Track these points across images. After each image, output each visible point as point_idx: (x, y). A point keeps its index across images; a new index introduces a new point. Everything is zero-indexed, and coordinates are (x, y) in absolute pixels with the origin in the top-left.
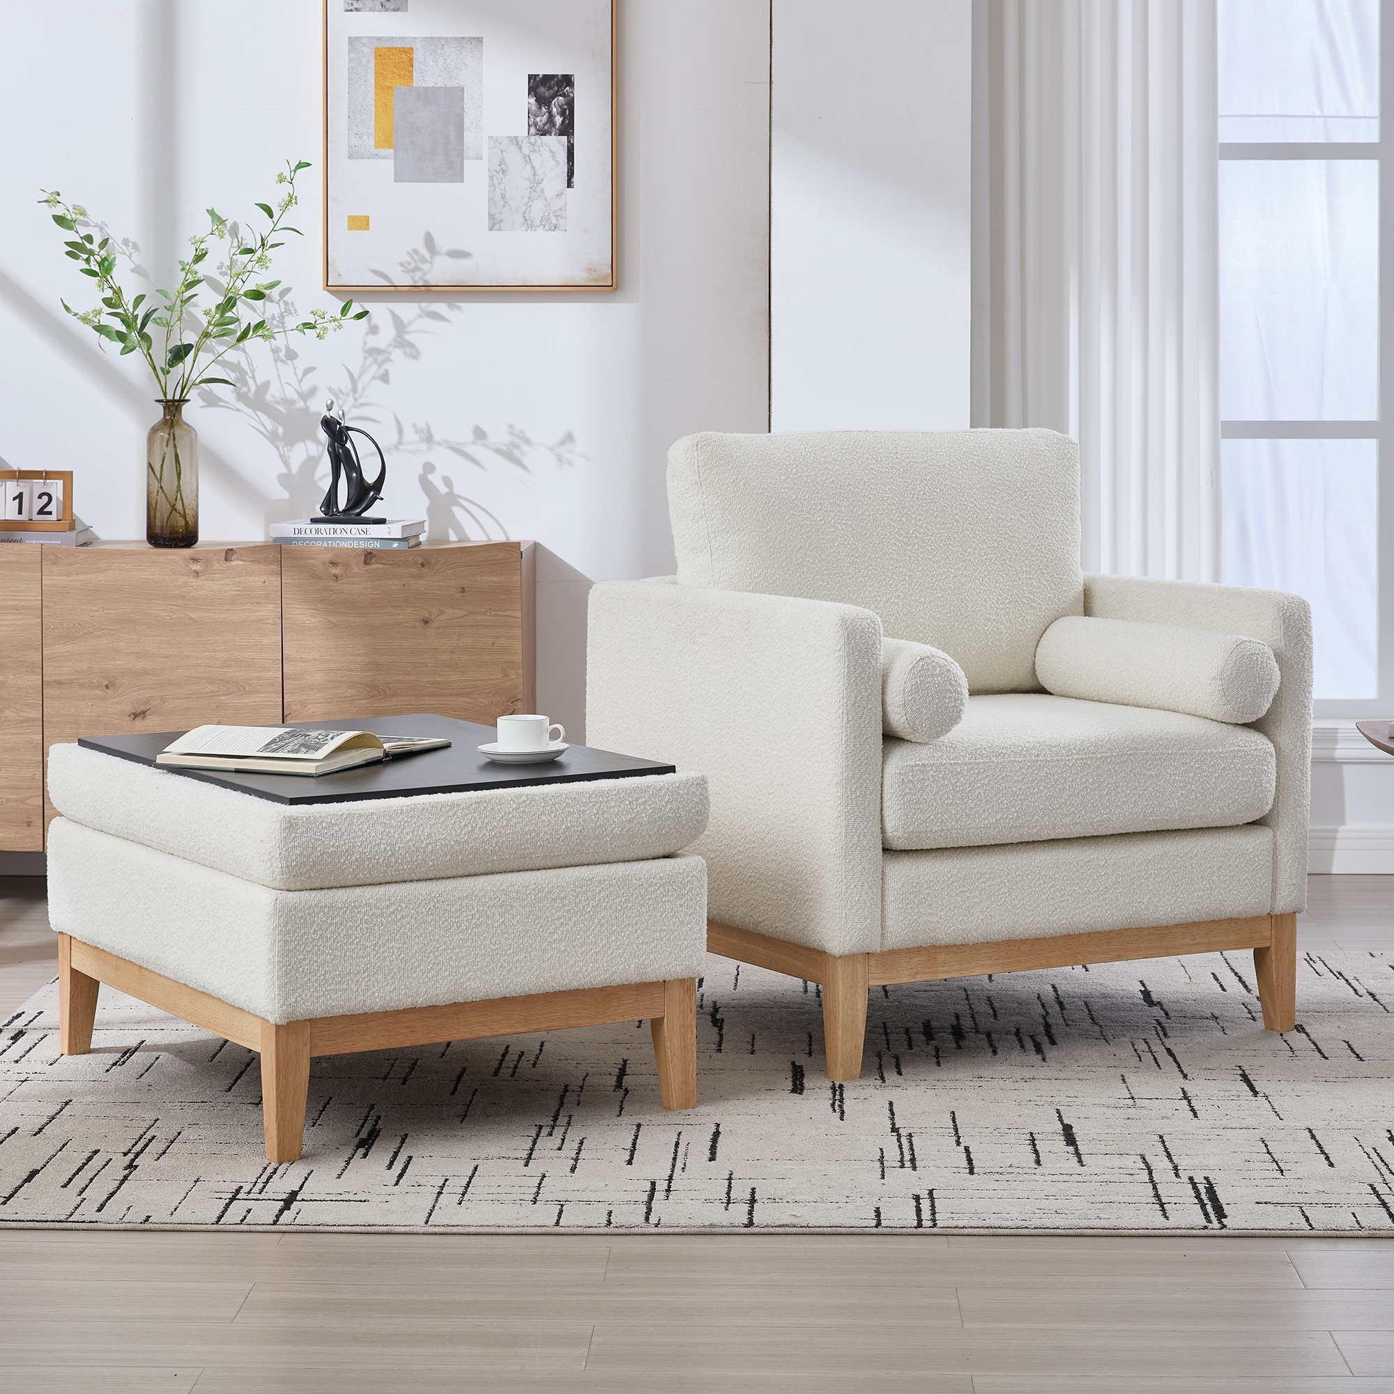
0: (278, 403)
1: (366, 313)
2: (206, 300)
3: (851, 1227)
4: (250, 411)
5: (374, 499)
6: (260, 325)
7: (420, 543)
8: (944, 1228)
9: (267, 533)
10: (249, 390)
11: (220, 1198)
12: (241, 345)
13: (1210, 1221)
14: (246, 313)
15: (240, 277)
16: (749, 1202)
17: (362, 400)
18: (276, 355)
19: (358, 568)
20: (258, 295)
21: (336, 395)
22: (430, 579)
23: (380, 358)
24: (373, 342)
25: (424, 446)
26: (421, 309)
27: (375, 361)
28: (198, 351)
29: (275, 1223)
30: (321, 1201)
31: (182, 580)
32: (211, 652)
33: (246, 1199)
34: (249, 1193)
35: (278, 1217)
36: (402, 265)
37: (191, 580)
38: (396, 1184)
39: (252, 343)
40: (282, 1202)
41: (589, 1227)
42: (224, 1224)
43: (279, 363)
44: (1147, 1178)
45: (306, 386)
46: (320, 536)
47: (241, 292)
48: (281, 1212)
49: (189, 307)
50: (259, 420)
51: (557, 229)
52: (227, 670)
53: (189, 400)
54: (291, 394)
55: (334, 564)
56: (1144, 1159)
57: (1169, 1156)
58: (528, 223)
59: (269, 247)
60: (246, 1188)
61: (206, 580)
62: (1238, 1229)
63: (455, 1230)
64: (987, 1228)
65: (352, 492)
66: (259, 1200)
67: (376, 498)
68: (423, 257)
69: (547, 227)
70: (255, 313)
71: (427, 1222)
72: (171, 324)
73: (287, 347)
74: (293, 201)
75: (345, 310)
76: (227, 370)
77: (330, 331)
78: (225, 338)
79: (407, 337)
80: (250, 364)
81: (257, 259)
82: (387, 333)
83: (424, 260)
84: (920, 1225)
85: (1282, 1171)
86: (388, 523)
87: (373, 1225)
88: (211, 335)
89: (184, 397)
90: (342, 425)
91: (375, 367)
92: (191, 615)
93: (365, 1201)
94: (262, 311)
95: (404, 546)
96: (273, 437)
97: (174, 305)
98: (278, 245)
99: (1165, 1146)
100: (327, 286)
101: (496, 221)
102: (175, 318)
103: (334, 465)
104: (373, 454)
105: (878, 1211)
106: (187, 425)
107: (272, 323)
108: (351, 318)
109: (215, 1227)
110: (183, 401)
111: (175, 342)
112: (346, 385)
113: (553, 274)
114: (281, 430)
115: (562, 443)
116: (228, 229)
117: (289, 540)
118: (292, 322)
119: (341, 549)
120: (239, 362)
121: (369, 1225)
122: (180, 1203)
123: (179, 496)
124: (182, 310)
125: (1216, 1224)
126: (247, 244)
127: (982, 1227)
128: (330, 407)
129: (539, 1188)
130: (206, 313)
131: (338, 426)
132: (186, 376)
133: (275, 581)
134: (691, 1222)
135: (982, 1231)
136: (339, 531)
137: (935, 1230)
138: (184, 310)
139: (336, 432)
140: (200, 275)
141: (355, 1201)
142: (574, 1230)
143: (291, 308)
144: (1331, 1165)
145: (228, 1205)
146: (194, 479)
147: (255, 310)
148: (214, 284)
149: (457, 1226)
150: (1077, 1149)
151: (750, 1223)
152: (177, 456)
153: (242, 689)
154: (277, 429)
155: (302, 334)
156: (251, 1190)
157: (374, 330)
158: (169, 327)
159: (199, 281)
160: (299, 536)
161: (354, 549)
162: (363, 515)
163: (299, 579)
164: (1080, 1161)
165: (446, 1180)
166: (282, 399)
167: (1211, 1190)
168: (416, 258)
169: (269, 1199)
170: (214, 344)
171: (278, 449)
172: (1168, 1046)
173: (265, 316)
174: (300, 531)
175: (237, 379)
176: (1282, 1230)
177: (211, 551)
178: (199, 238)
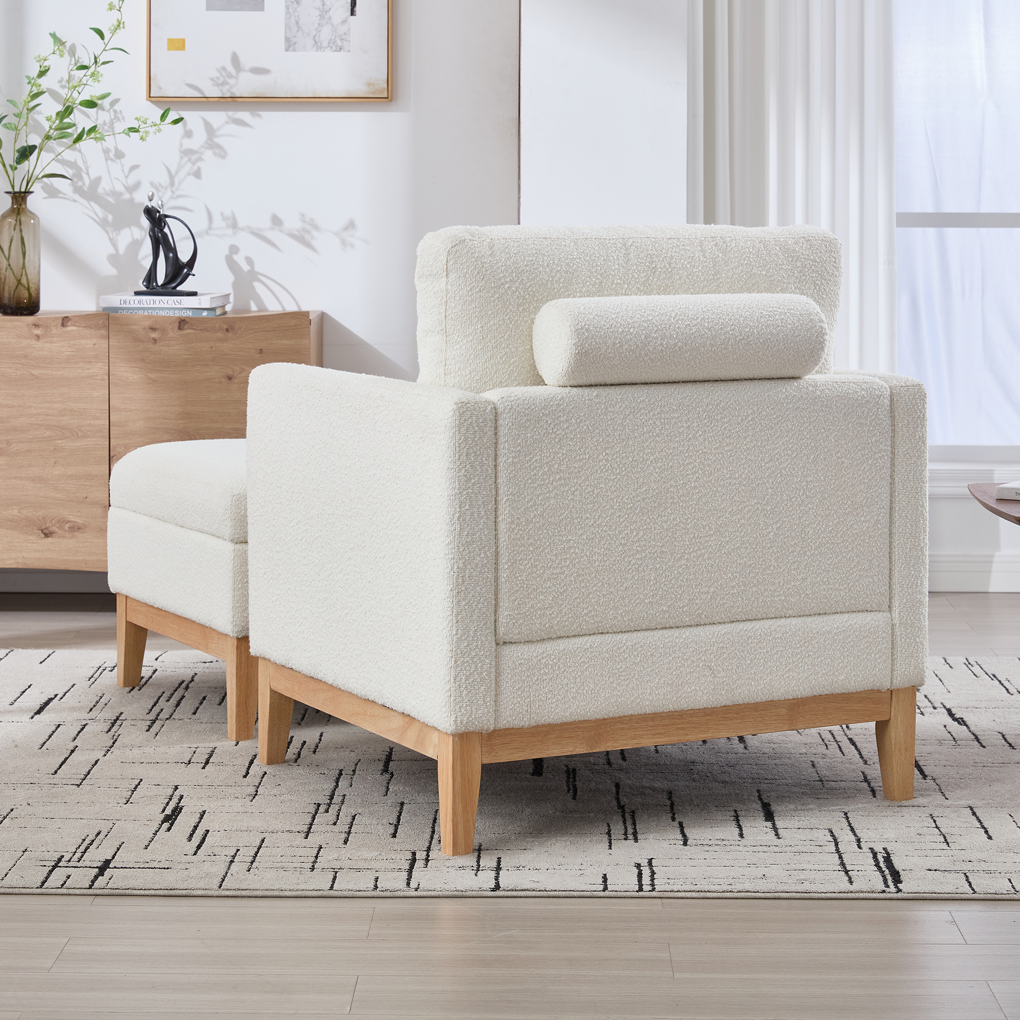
0: (108, 195)
1: (182, 119)
2: (49, 108)
3: (582, 891)
4: (84, 202)
5: (187, 275)
6: (93, 129)
7: (225, 313)
8: (662, 891)
9: (98, 304)
10: (84, 184)
11: (45, 866)
12: (77, 145)
13: (888, 886)
14: (81, 119)
15: (77, 89)
16: (495, 869)
17: (178, 193)
18: (107, 155)
19: (173, 333)
20: (91, 104)
21: (157, 189)
22: (233, 342)
23: (194, 157)
24: (188, 144)
25: (230, 231)
26: (229, 117)
27: (190, 160)
28: (41, 150)
29: (90, 887)
30: (130, 868)
31: (25, 342)
32: (50, 403)
33: (67, 867)
34: (69, 861)
35: (93, 882)
36: (212, 79)
37: (33, 343)
38: (195, 854)
39: (87, 144)
40: (97, 870)
41: (359, 891)
42: (47, 888)
43: (109, 162)
44: (833, 849)
45: (131, 181)
46: (142, 306)
47: (78, 102)
48: (96, 877)
49: (34, 115)
50: (92, 209)
51: (342, 50)
52: (62, 418)
53: (32, 192)
54: (119, 188)
55: (153, 329)
56: (832, 832)
57: (852, 830)
58: (317, 45)
59: (101, 64)
60: (66, 858)
61: (46, 342)
62: (912, 893)
63: (244, 893)
64: (698, 892)
65: (169, 269)
66: (78, 867)
67: (189, 275)
68: (230, 73)
69: (334, 48)
70: (89, 120)
71: (221, 886)
72: (19, 128)
73: (116, 148)
74: (121, 26)
75: (163, 117)
76: (66, 168)
77: (151, 134)
78: (64, 140)
79: (217, 140)
80: (85, 162)
81: (90, 74)
82: (200, 137)
83: (230, 76)
84: (641, 889)
85: (948, 844)
86: (199, 296)
87: (174, 889)
88: (51, 138)
89: (29, 189)
90: (161, 213)
91: (189, 165)
92: (33, 372)
93: (168, 868)
94: (95, 118)
95: (211, 315)
96: (103, 224)
97: (21, 113)
98: (108, 62)
99: (848, 822)
100: (150, 97)
101: (291, 43)
102: (22, 123)
103: (154, 246)
104: (187, 238)
105: (605, 878)
106: (32, 213)
107: (103, 128)
108: (169, 124)
109: (39, 891)
110: (27, 193)
111: (22, 143)
112: (164, 180)
113: (339, 87)
114: (110, 218)
115: (346, 229)
116: (67, 49)
117: (116, 310)
118: (120, 127)
119: (159, 317)
120: (75, 161)
121: (171, 889)
122: (10, 870)
123: (24, 272)
124: (28, 117)
125: (892, 888)
126: (83, 62)
127: (694, 891)
128: (151, 199)
129: (316, 857)
130: (48, 119)
131: (158, 214)
132: (31, 172)
133: (104, 343)
134: (446, 887)
135: (694, 895)
136: (157, 302)
137: (654, 894)
138: (30, 117)
139: (156, 219)
140: (44, 88)
141: (160, 868)
142: (346, 893)
143: (120, 116)
144: (990, 838)
145: (51, 872)
146: (37, 258)
147: (89, 117)
148: (54, 95)
149: (247, 890)
150: (774, 824)
151: (497, 887)
152: (22, 239)
153: (75, 434)
154: (107, 217)
155: (127, 137)
156: (71, 859)
157: (188, 134)
158: (17, 130)
159: (42, 93)
160: (124, 306)
161: (170, 317)
162: (179, 288)
163: (124, 342)
164: (777, 835)
165: (238, 850)
166: (111, 191)
167: (888, 860)
168: (224, 74)
169: (86, 867)
170: (55, 145)
171: (107, 233)
172: (850, 737)
173: (98, 122)
174: (125, 302)
175: (74, 175)
176: (949, 893)
177: (50, 318)
178: (43, 57)
